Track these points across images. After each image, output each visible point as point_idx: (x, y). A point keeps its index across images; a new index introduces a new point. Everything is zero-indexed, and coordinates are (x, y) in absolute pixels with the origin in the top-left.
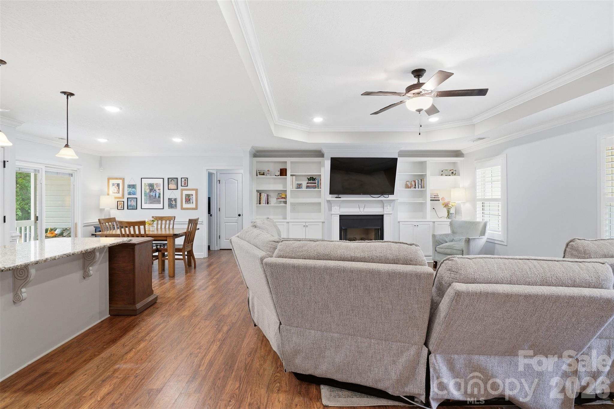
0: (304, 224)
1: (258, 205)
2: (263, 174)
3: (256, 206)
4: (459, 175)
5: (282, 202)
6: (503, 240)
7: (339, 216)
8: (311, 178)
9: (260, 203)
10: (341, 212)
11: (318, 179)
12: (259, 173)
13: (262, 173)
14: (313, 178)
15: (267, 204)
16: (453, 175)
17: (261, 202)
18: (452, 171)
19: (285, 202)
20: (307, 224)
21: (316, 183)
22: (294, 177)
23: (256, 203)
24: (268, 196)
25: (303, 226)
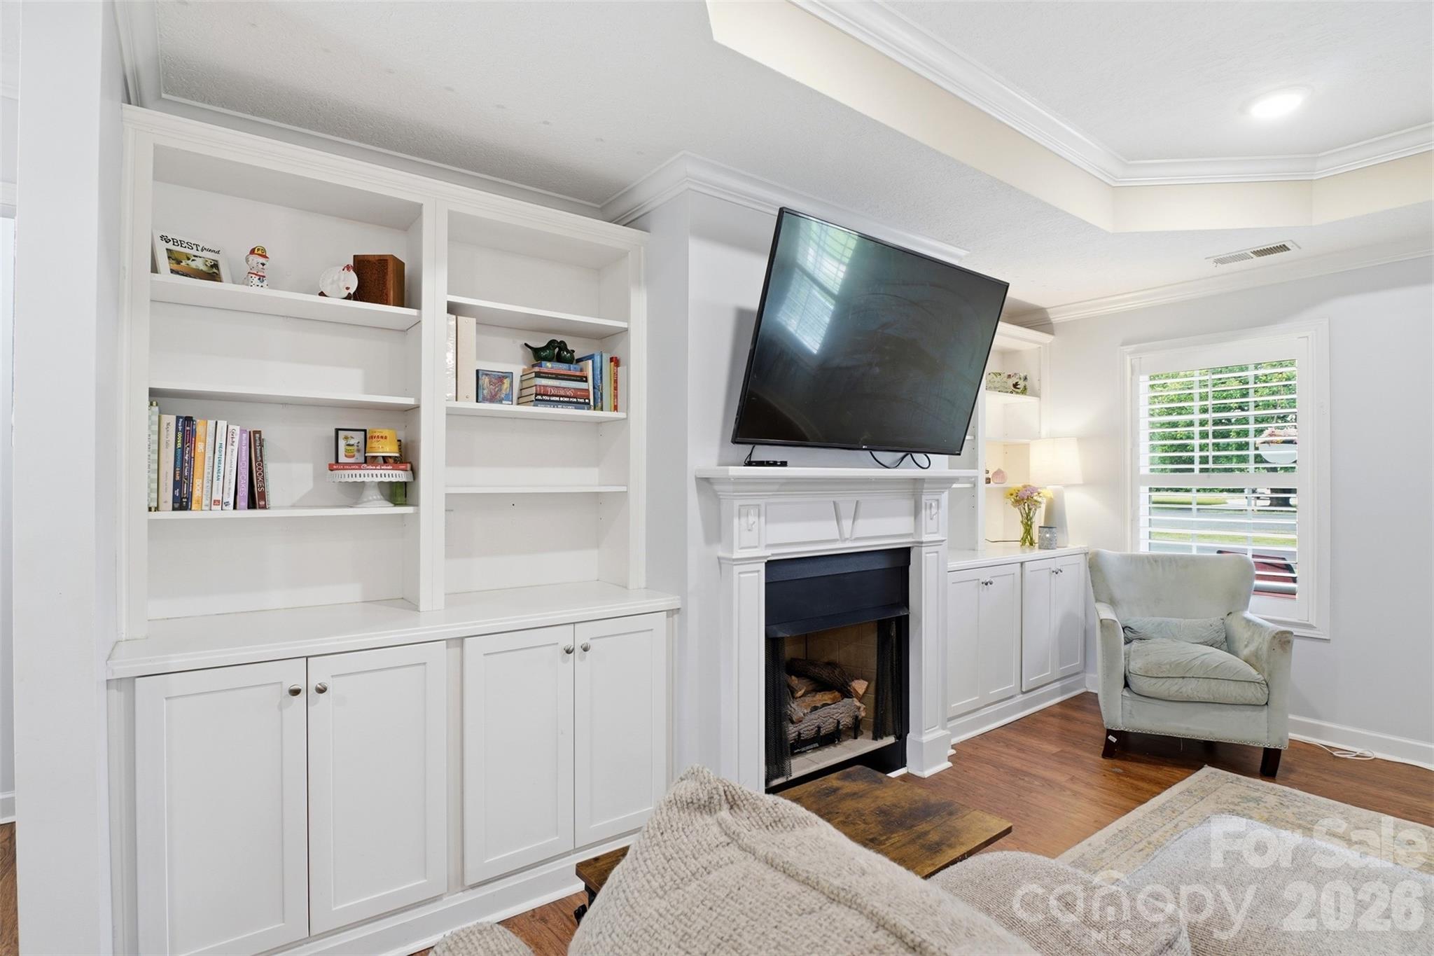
0: (565, 638)
1: (167, 514)
2: (212, 274)
3: (150, 522)
4: (1036, 394)
5: (373, 494)
6: (1310, 622)
7: (762, 567)
8: (552, 344)
9: (182, 502)
10: (769, 546)
11: (597, 359)
12: (171, 255)
13: (199, 264)
14: (562, 346)
15: (252, 504)
16: (1017, 393)
17: (197, 493)
18: (1014, 380)
19: (400, 494)
20: (583, 635)
21: (583, 379)
22: (468, 323)
23: (143, 497)
24: (255, 442)
25: (560, 650)
